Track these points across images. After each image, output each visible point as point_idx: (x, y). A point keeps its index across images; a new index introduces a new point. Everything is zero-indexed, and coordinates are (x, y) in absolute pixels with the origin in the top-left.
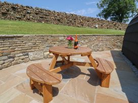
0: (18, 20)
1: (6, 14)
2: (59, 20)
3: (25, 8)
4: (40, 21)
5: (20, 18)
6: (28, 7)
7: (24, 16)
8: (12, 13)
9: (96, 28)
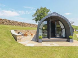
0: (7, 25)
1: (4, 23)
2: (19, 25)
6: (10, 21)
9: (32, 27)
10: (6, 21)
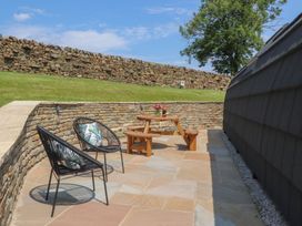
0: (32, 72)
1: (13, 59)
2: (108, 72)
3: (48, 49)
4: (73, 74)
5: (37, 69)
6: (53, 48)
7: (45, 64)
8: (23, 58)
9: (181, 87)
10: (27, 50)
